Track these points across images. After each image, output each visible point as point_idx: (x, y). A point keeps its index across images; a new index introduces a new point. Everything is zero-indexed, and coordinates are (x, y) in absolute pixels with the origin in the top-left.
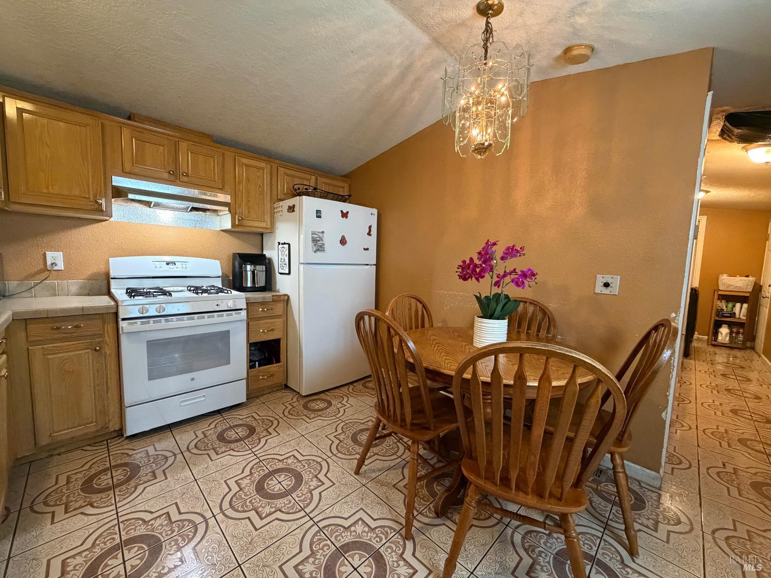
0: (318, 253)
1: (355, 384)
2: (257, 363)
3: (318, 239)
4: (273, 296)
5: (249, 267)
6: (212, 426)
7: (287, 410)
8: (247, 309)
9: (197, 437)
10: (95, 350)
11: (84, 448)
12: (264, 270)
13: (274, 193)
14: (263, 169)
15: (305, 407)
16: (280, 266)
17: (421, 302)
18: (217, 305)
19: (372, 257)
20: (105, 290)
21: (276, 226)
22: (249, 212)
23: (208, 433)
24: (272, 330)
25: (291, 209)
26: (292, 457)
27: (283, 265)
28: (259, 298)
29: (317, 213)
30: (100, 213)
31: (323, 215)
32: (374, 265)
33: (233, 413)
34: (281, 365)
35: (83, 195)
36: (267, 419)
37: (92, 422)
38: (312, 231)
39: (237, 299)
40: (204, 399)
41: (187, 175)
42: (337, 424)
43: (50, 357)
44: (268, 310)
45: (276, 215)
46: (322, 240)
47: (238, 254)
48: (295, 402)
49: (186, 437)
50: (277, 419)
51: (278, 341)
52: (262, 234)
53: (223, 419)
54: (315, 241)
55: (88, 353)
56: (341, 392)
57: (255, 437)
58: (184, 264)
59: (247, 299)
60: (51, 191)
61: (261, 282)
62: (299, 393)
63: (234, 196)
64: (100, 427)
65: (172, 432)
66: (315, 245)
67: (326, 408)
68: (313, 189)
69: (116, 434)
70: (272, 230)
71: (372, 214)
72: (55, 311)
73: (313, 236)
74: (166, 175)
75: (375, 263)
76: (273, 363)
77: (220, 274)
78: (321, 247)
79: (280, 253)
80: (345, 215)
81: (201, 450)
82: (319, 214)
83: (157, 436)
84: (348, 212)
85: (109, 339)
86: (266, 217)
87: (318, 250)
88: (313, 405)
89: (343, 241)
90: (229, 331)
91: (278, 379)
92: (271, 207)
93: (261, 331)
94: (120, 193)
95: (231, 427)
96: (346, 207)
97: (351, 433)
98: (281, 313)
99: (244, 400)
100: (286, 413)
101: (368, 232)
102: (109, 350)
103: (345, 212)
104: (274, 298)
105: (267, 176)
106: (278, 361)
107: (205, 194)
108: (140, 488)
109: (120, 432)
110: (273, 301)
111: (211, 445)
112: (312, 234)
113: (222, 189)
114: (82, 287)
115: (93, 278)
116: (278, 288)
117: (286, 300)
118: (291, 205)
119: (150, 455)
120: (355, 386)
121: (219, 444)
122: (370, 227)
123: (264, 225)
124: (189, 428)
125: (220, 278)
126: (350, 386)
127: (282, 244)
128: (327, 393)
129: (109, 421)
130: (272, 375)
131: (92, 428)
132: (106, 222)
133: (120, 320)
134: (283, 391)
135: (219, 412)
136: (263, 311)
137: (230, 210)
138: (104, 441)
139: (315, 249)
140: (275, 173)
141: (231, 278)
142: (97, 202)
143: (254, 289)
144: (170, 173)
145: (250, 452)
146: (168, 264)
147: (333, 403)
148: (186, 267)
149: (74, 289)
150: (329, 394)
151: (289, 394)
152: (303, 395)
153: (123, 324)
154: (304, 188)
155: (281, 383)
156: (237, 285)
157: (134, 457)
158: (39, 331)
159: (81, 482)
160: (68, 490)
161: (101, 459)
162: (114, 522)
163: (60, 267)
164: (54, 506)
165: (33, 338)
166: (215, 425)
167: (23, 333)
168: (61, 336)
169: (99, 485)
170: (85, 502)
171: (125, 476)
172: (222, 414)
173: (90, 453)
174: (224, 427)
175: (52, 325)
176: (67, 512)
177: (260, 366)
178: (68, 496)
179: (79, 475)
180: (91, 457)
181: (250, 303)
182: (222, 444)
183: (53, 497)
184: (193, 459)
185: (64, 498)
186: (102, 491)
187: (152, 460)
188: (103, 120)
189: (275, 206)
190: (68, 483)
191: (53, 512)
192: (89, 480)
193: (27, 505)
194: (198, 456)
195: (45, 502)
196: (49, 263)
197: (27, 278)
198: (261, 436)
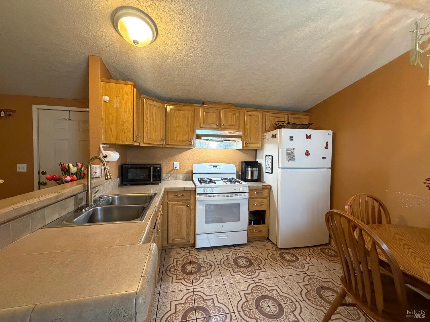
0: (291, 162)
1: (315, 248)
2: (252, 222)
3: (291, 153)
4: (262, 185)
5: (249, 169)
6: (231, 253)
7: (270, 255)
8: (249, 193)
9: (224, 258)
10: (188, 206)
11: (182, 248)
12: (257, 170)
13: (264, 127)
14: (258, 116)
15: (281, 256)
16: (266, 168)
17: (377, 201)
18: (235, 190)
19: (328, 163)
20: (191, 178)
21: (265, 146)
22: (251, 139)
23: (229, 257)
24: (261, 205)
25: (274, 136)
26: (275, 291)
28: (255, 186)
29: (290, 138)
30: (191, 145)
31: (294, 138)
32: (330, 168)
33: (240, 249)
34: (266, 226)
35: (187, 139)
36: (259, 258)
37: (184, 238)
38: (287, 149)
39: (244, 186)
40: (227, 237)
41: (224, 125)
42: (304, 276)
43: (174, 207)
44: (259, 193)
45: (265, 140)
46: (293, 154)
47: (244, 161)
48: (274, 251)
49: (219, 255)
50: (264, 260)
51: (264, 212)
52: (256, 150)
53: (235, 250)
54: (288, 154)
55: (185, 207)
56: (304, 252)
57: (252, 268)
58: (220, 167)
59: (249, 187)
60: (177, 139)
61: (255, 177)
62: (276, 245)
63: (244, 132)
64: (187, 241)
65: (213, 251)
66: (288, 157)
67: (295, 261)
68: (288, 123)
69: (192, 245)
70: (262, 148)
71: (328, 134)
72: (176, 188)
73: (288, 151)
74: (215, 126)
75: (331, 167)
76: (261, 224)
77: (235, 172)
78: (292, 158)
79: (266, 161)
80: (308, 137)
81: (226, 266)
82: (291, 138)
83: (207, 252)
84: (311, 135)
85: (192, 202)
86: (259, 141)
87: (291, 160)
88: (285, 256)
89: (307, 154)
90: (239, 204)
91: (264, 234)
92: (262, 135)
93: (256, 205)
94: (198, 137)
95: (240, 257)
96: (309, 132)
97: (315, 287)
98: (267, 196)
99: (246, 242)
100: (269, 257)
101: (325, 146)
102: (192, 206)
103: (309, 135)
105: (260, 119)
106: (264, 223)
107: (231, 133)
108: (202, 278)
109: (194, 245)
110: (263, 188)
111: (230, 265)
112: (287, 150)
113: (238, 130)
114: (184, 177)
115: (187, 173)
116: (264, 180)
117: (270, 188)
118: (274, 134)
119: (205, 261)
120: (314, 250)
121: (234, 266)
122: (327, 143)
123: (258, 146)
124: (220, 251)
125: (235, 174)
126: (311, 248)
127: (268, 156)
128: (294, 250)
129: (190, 239)
130: (261, 231)
131: (184, 241)
132: (192, 149)
133: (196, 194)
134: (266, 241)
135: (233, 246)
136: (257, 194)
137: (242, 140)
138: (188, 247)
139: (288, 159)
140: (264, 116)
141: (240, 174)
142: (191, 142)
143: (252, 181)
144: (217, 125)
145: (250, 277)
146: (214, 167)
147: (300, 258)
149: (181, 177)
150: (296, 251)
151: (270, 244)
152: (279, 247)
153: (197, 196)
154: (282, 123)
155: (265, 236)
156: (243, 177)
157: (199, 260)
158: (171, 196)
159: (181, 266)
160: (177, 268)
161: (187, 256)
162: (192, 294)
163: (178, 168)
164: (172, 274)
165: (169, 199)
166: (232, 253)
167: (167, 196)
168: (177, 199)
169: (187, 270)
170: (182, 277)
171: (196, 269)
172: (235, 247)
173: (183, 252)
174: (236, 256)
175: (175, 194)
176: (176, 279)
177: (254, 224)
178: (177, 271)
179: (180, 262)
180: (184, 254)
181: (250, 189)
182: (236, 266)
183: (172, 270)
184: (223, 271)
185: (175, 272)
186: (188, 274)
187: (206, 264)
188: (194, 107)
189: (264, 135)
190: (177, 264)
191: (172, 277)
192: (183, 266)
193: (164, 269)
194: (225, 270)
195: (170, 271)
196: (174, 167)
197: (168, 173)
198: (256, 269)
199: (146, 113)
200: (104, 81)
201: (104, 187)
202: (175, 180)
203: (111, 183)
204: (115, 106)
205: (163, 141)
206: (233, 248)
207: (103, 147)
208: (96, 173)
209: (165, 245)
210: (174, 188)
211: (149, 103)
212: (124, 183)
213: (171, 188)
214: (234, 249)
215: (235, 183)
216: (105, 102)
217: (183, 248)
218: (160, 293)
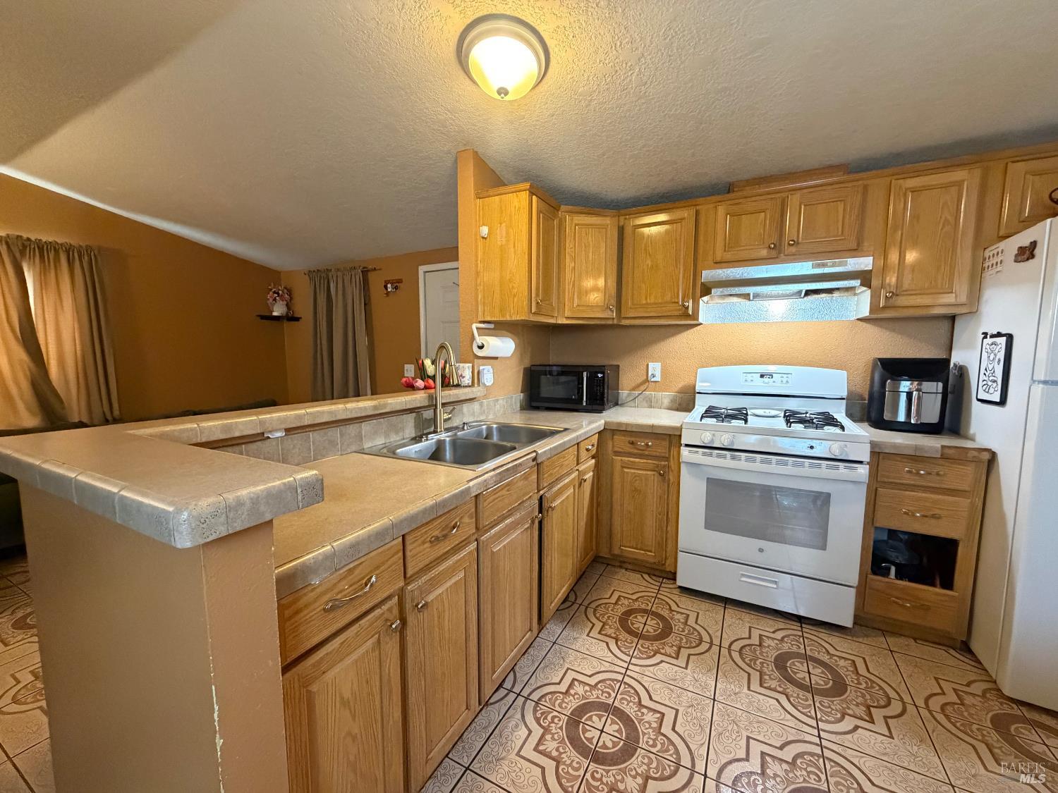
2: (893, 569)
4: (943, 447)
5: (903, 385)
6: (779, 635)
7: (941, 700)
8: (871, 464)
9: (750, 638)
10: (660, 474)
11: (644, 575)
12: (940, 390)
14: (959, 184)
15: (1000, 726)
16: (981, 384)
18: (811, 447)
21: (986, 297)
22: (913, 279)
23: (767, 642)
24: (937, 517)
25: (1027, 253)
27: (990, 383)
28: (907, 446)
30: (688, 320)
33: (821, 635)
34: (955, 597)
35: (673, 301)
36: (881, 688)
37: (651, 552)
40: (775, 586)
41: (796, 243)
43: (626, 470)
44: (928, 473)
45: (987, 274)
48: (973, 695)
49: (738, 626)
50: (904, 703)
51: (950, 544)
52: (952, 318)
53: (800, 633)
55: (654, 475)
57: (837, 703)
58: (785, 376)
59: (873, 445)
60: (649, 301)
61: (931, 414)
62: (995, 682)
63: (882, 256)
64: (656, 561)
65: (725, 609)
69: (671, 577)
70: (973, 308)
72: (632, 425)
74: (764, 253)
76: (933, 585)
77: (845, 394)
79: (985, 355)
81: (743, 660)
83: (707, 604)
85: (673, 464)
86: (957, 281)
88: (1029, 734)
90: (828, 494)
91: (945, 623)
93: (904, 511)
94: (706, 290)
95: (807, 658)
98: (967, 489)
100: (935, 704)
102: (672, 476)
104: (947, 451)
105: (968, 197)
106: (948, 584)
107: (824, 265)
108: (658, 658)
109: (673, 576)
110: (944, 457)
111: (760, 663)
113: (856, 251)
114: (673, 401)
115: (681, 391)
116: (972, 431)
117: (988, 461)
118: (1027, 244)
119: (688, 624)
121: (773, 670)
124: (747, 617)
125: (844, 401)
127: (992, 336)
129: (666, 558)
130: (925, 608)
131: (650, 557)
132: (699, 327)
133: (682, 445)
134: (952, 651)
135: (800, 619)
136: (914, 473)
137: (868, 286)
138: (660, 577)
140: (994, 180)
141: (867, 401)
142: (684, 306)
144: (769, 247)
145: (813, 723)
146: (762, 376)
148: (787, 382)
149: (666, 402)
151: (966, 667)
152: (1004, 693)
153: (685, 452)
155: (950, 633)
156: (873, 415)
157: (674, 615)
158: (621, 442)
159: (623, 609)
160: (612, 610)
161: (649, 596)
162: (620, 677)
163: (658, 378)
164: (598, 619)
165: (616, 449)
166: (783, 638)
167: (611, 443)
168: (636, 451)
169: (633, 624)
170: (615, 633)
171: (655, 631)
172: (803, 625)
173: (645, 583)
174: (795, 649)
175: (629, 439)
176: (599, 633)
177: (899, 576)
178: (609, 617)
179: (626, 602)
180: (643, 589)
181: (878, 454)
182: (777, 674)
183: (601, 611)
184: (727, 665)
185: (606, 617)
186: (631, 632)
187: (687, 632)
188: (698, 207)
189: (987, 253)
190: (616, 603)
191: (594, 625)
192: (629, 613)
193: (586, 603)
194: (735, 667)
195: (595, 610)
196: (650, 374)
197: (634, 389)
198: (850, 712)
199: (571, 246)
200: (481, 196)
201: (481, 405)
202: (651, 407)
203: (501, 402)
204: (499, 243)
205: (610, 309)
206: (796, 626)
207: (477, 328)
208: (464, 377)
209: (604, 553)
210: (627, 425)
211: (577, 222)
212: (535, 404)
213: (620, 424)
214: (800, 629)
215: (822, 427)
216: (483, 238)
217: (649, 574)
218: (555, 643)
